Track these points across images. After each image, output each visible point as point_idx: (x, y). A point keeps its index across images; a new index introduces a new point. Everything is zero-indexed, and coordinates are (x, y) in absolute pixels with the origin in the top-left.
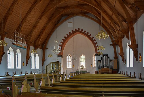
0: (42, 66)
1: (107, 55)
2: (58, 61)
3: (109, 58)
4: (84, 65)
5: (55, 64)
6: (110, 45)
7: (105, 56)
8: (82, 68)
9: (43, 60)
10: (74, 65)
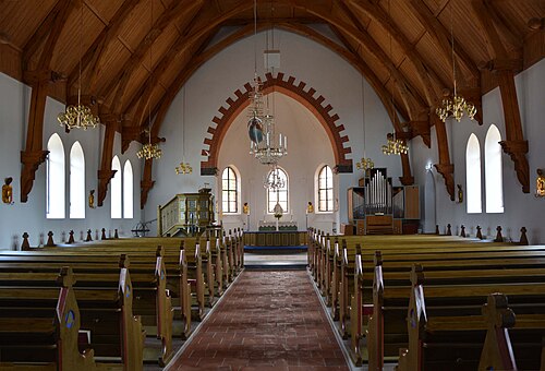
0: (142, 208)
1: (384, 171)
2: (207, 187)
3: (390, 180)
4: (284, 206)
5: (199, 202)
6: (390, 136)
7: (379, 174)
8: (279, 216)
9: (145, 185)
10: (246, 204)
